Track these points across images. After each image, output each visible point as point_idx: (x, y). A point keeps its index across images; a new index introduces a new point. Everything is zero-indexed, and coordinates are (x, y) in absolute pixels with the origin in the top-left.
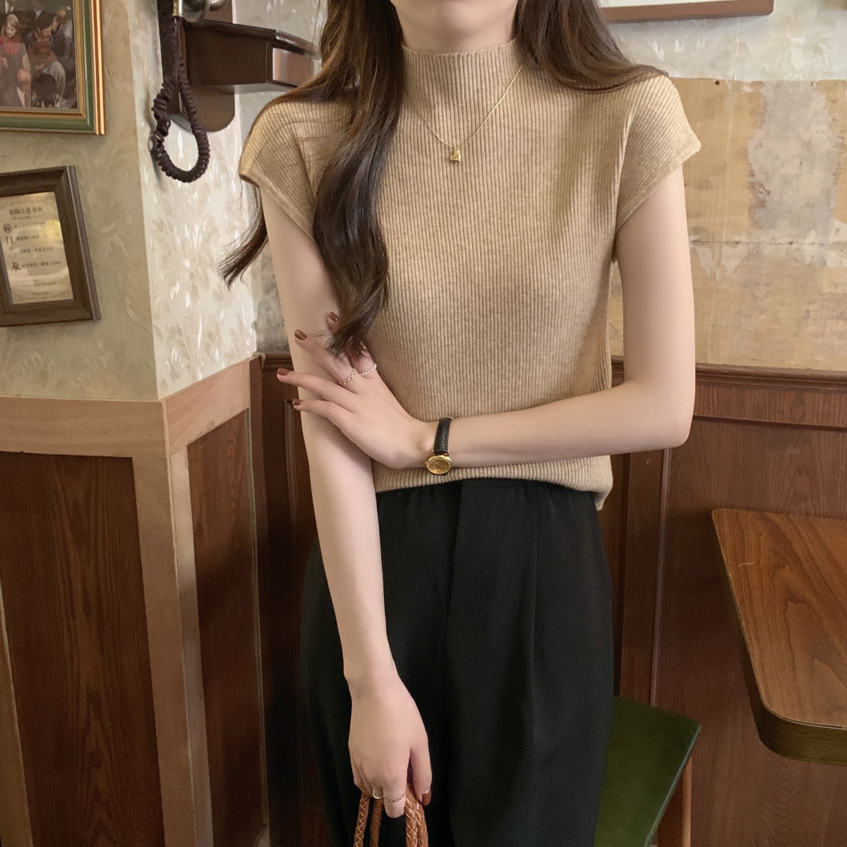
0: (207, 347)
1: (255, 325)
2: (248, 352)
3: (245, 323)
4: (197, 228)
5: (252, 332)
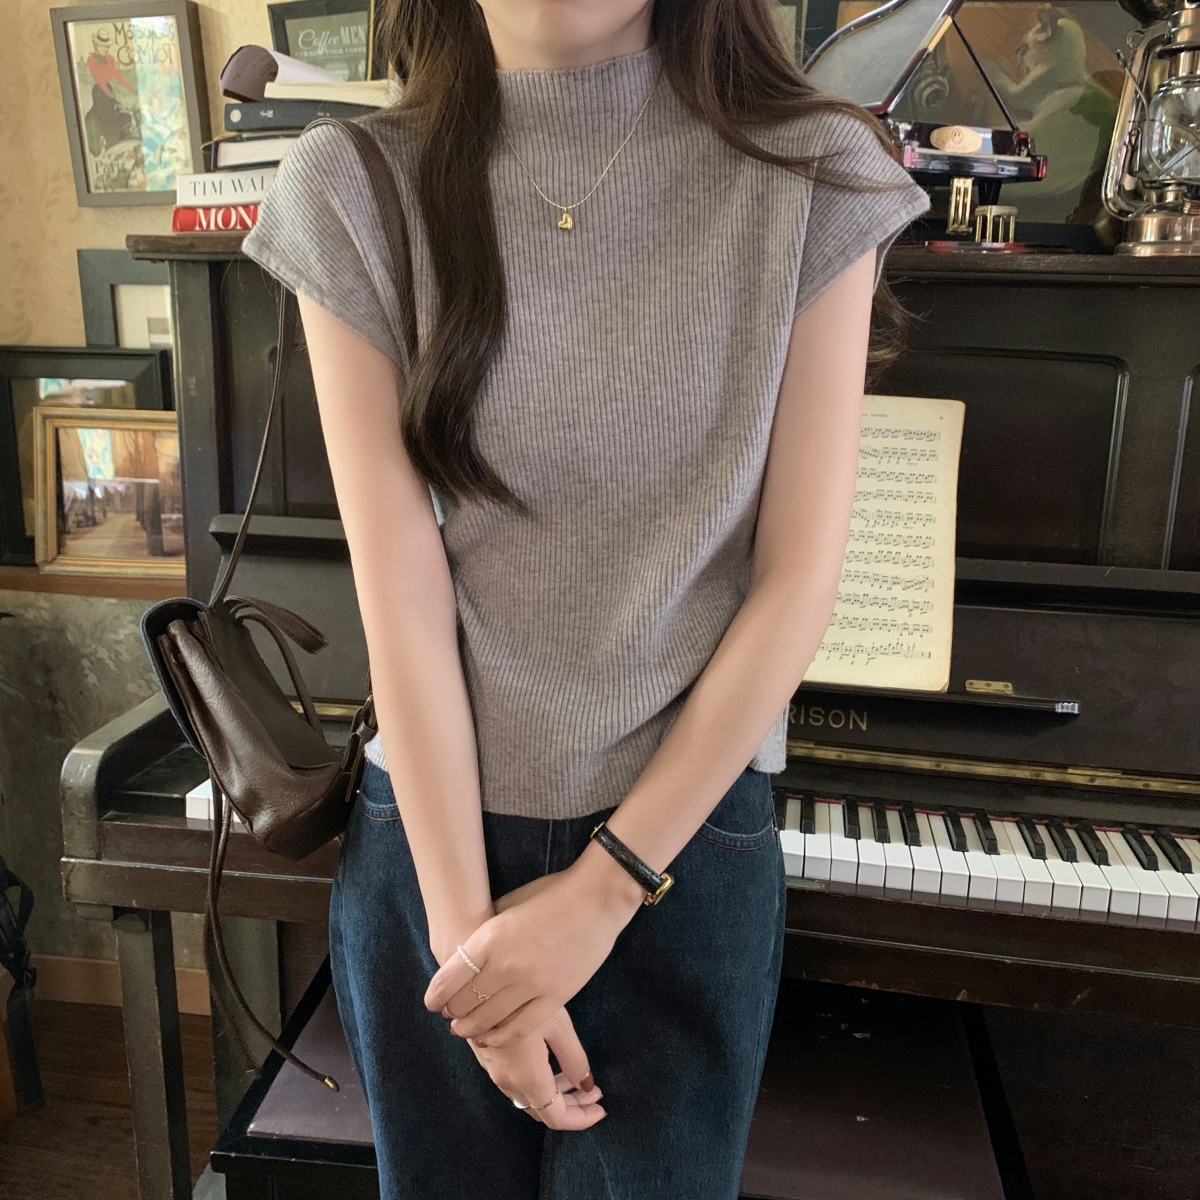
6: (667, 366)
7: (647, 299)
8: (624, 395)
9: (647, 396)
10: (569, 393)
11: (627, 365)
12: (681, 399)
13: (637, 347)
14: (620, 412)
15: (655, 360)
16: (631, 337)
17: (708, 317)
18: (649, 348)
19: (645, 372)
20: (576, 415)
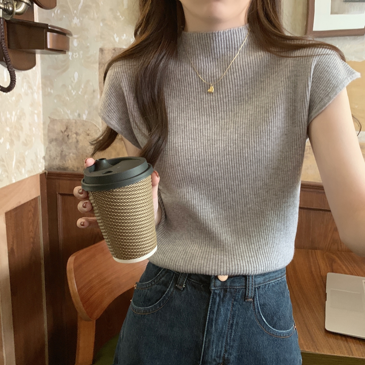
0: (18, 168)
1: (44, 158)
2: (40, 170)
3: (39, 156)
4: (14, 113)
5: (42, 161)
6: (251, 141)
7: (244, 117)
8: (232, 153)
9: (242, 153)
10: (209, 153)
11: (234, 141)
12: (256, 153)
13: (239, 135)
14: (230, 159)
15: (246, 139)
16: (237, 131)
17: (268, 123)
18: (243, 135)
19: (241, 143)
20: (212, 161)
